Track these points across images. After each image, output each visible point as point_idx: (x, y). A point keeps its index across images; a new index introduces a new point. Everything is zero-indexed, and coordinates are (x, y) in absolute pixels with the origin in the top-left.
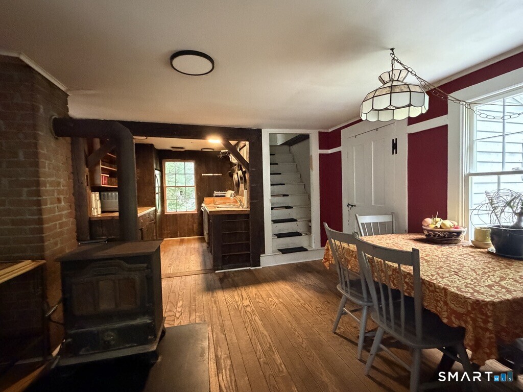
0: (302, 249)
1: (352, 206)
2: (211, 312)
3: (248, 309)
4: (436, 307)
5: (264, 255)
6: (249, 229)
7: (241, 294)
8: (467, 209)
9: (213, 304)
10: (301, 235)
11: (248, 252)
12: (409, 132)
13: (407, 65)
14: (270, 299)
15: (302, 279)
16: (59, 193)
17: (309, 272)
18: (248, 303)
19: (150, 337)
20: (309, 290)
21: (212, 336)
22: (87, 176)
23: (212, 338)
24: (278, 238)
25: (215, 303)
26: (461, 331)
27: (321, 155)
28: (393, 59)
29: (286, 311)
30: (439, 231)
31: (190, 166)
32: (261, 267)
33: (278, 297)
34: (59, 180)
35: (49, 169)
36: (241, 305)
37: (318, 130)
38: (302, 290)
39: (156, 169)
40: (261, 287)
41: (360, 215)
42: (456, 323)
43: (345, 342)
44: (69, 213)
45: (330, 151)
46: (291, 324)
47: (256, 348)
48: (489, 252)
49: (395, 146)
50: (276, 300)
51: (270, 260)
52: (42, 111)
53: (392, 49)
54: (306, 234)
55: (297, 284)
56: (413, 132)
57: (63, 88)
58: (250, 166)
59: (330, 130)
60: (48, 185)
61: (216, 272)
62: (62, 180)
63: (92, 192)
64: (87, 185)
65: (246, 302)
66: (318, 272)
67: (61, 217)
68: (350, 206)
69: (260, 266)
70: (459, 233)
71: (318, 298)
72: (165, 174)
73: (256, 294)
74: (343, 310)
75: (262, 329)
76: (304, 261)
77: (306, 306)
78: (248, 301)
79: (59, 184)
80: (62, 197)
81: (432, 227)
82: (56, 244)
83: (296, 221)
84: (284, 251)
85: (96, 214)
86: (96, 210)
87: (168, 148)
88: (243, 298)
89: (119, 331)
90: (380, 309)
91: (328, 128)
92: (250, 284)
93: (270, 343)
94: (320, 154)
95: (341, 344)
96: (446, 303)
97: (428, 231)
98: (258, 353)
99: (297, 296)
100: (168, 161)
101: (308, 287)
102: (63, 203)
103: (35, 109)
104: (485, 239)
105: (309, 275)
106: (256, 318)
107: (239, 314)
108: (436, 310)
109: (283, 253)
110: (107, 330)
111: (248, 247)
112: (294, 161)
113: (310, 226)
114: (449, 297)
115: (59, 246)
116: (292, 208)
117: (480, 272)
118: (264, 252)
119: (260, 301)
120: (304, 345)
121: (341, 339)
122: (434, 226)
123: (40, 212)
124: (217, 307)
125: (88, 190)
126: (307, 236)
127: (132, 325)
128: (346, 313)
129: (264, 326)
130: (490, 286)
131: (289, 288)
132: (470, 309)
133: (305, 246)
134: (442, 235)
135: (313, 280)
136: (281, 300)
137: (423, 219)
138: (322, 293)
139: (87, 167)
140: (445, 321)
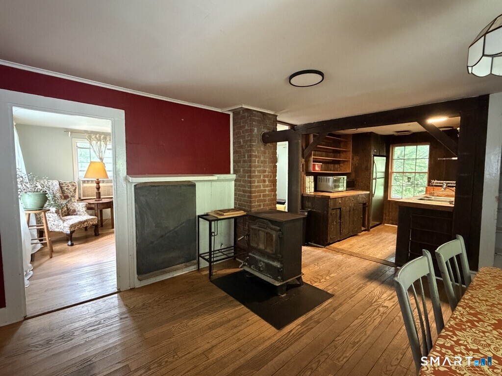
9: (356, 289)
16: (264, 176)
19: (279, 277)
22: (303, 165)
25: (360, 288)
31: (424, 150)
34: (265, 169)
35: (258, 163)
36: (380, 302)
39: (374, 156)
44: (271, 189)
47: (344, 334)
52: (256, 131)
57: (272, 113)
58: (459, 150)
60: (256, 172)
61: (398, 267)
62: (267, 169)
63: (307, 176)
64: (303, 171)
67: (265, 191)
72: (392, 159)
75: (370, 328)
79: (265, 171)
80: (266, 179)
82: (260, 206)
85: (309, 192)
86: (309, 189)
87: (391, 133)
89: (267, 265)
98: (340, 338)
100: (397, 146)
102: (267, 183)
103: (252, 131)
106: (378, 319)
107: (367, 306)
110: (261, 261)
115: (262, 207)
123: (251, 187)
125: (303, 174)
127: (271, 264)
129: (376, 328)
139: (303, 158)
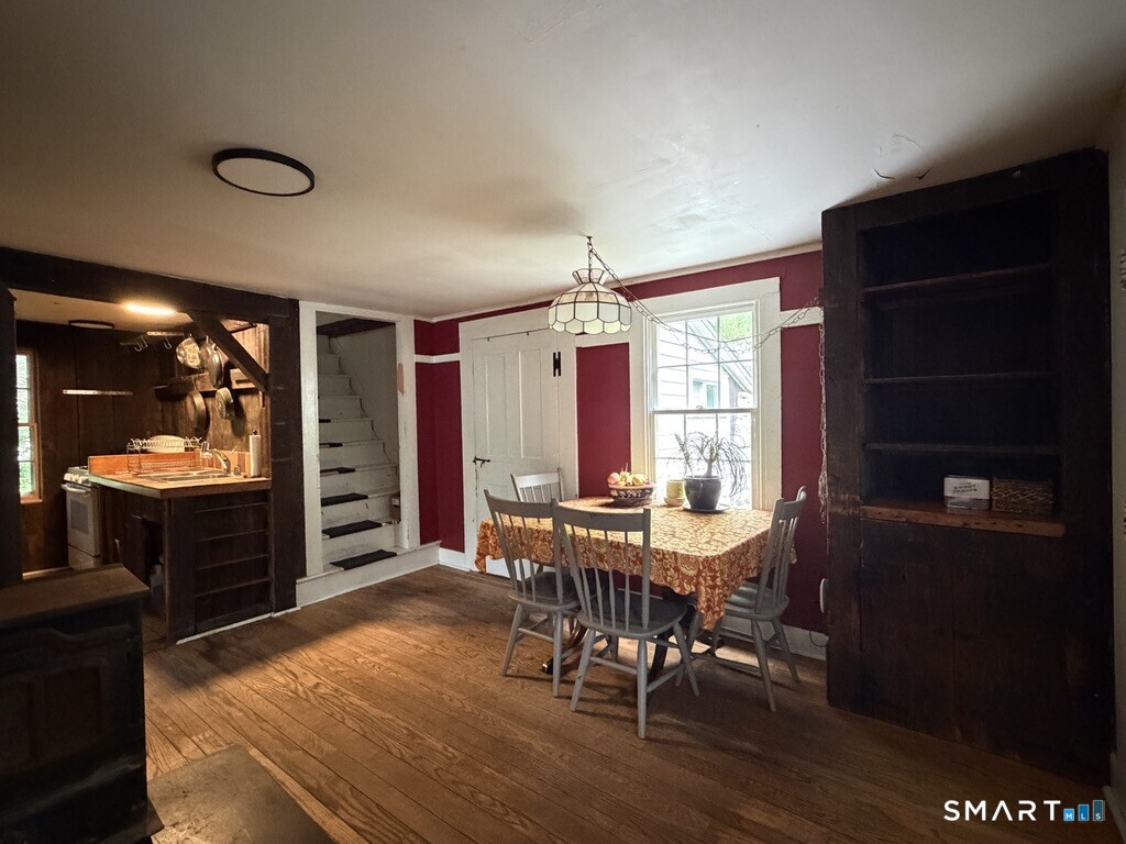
0: (381, 555)
1: (484, 461)
2: (233, 723)
3: (322, 690)
4: (665, 578)
5: (303, 580)
6: (266, 525)
7: (287, 670)
8: (653, 459)
9: (227, 708)
10: (380, 525)
11: (265, 580)
12: (579, 346)
13: (609, 265)
14: (360, 660)
15: (406, 609)
17: (412, 595)
18: (316, 680)
20: (427, 625)
21: (269, 762)
23: (273, 765)
24: (331, 537)
25: (229, 703)
26: (693, 597)
27: (419, 366)
28: (591, 251)
29: (404, 670)
30: (631, 490)
32: (298, 608)
33: (374, 652)
36: (299, 687)
37: (413, 318)
38: (416, 629)
40: (323, 644)
41: (518, 475)
42: (689, 589)
43: (527, 682)
45: (435, 359)
46: (427, 687)
47: (386, 745)
48: (686, 510)
49: (557, 364)
50: (375, 659)
51: (318, 587)
53: (589, 238)
54: (390, 523)
55: (400, 622)
56: (583, 346)
58: (271, 380)
59: (435, 320)
61: (179, 642)
65: (311, 680)
66: (428, 592)
68: (479, 463)
69: (295, 606)
70: (651, 490)
71: (451, 634)
73: (321, 660)
74: (519, 632)
75: (375, 712)
76: (389, 578)
77: (438, 651)
78: (312, 677)
81: (622, 485)
83: (366, 497)
84: (349, 564)
88: (295, 675)
90: (594, 600)
91: (433, 316)
92: (294, 646)
93: (407, 729)
94: (417, 363)
95: (523, 687)
96: (677, 570)
97: (618, 490)
98: (394, 751)
99: (412, 641)
101: (421, 620)
104: (678, 494)
105: (413, 601)
106: (351, 699)
107: (307, 705)
108: (666, 580)
109: (347, 569)
111: (262, 567)
112: (342, 372)
113: (398, 507)
114: (679, 561)
116: (353, 470)
117: (692, 531)
118: (303, 573)
119: (339, 669)
120: (469, 709)
121: (519, 681)
122: (624, 483)
124: (241, 710)
126: (391, 527)
128: (524, 635)
129: (376, 705)
130: (708, 542)
131: (388, 632)
132: (701, 568)
133: (388, 548)
134: (635, 495)
135: (425, 606)
136: (383, 655)
137: (608, 475)
138: (454, 624)
140: (677, 590)
